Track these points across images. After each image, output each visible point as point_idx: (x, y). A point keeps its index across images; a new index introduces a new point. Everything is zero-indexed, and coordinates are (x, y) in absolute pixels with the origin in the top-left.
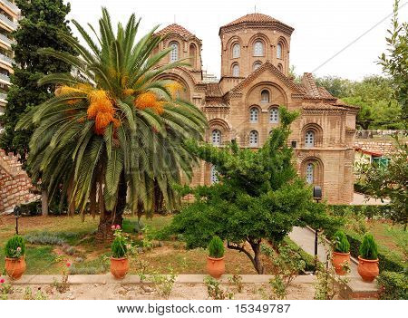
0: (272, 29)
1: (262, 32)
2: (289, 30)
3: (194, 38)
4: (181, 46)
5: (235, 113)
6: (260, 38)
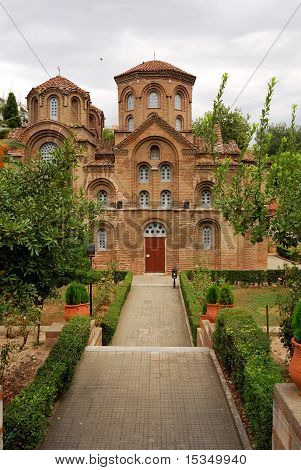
0: (167, 78)
1: (156, 81)
2: (191, 79)
3: (77, 90)
4: (61, 100)
5: (121, 172)
6: (154, 88)
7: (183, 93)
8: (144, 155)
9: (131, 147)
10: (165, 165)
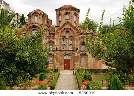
0: (71, 10)
1: (68, 11)
3: (44, 14)
5: (57, 39)
6: (67, 13)
7: (76, 15)
8: (64, 34)
9: (60, 31)
10: (70, 37)
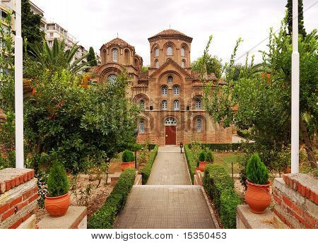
0: (177, 39)
1: (171, 41)
2: (190, 40)
3: (128, 46)
4: (119, 51)
5: (152, 90)
6: (170, 45)
7: (185, 47)
8: (164, 81)
9: (157, 77)
10: (176, 86)
